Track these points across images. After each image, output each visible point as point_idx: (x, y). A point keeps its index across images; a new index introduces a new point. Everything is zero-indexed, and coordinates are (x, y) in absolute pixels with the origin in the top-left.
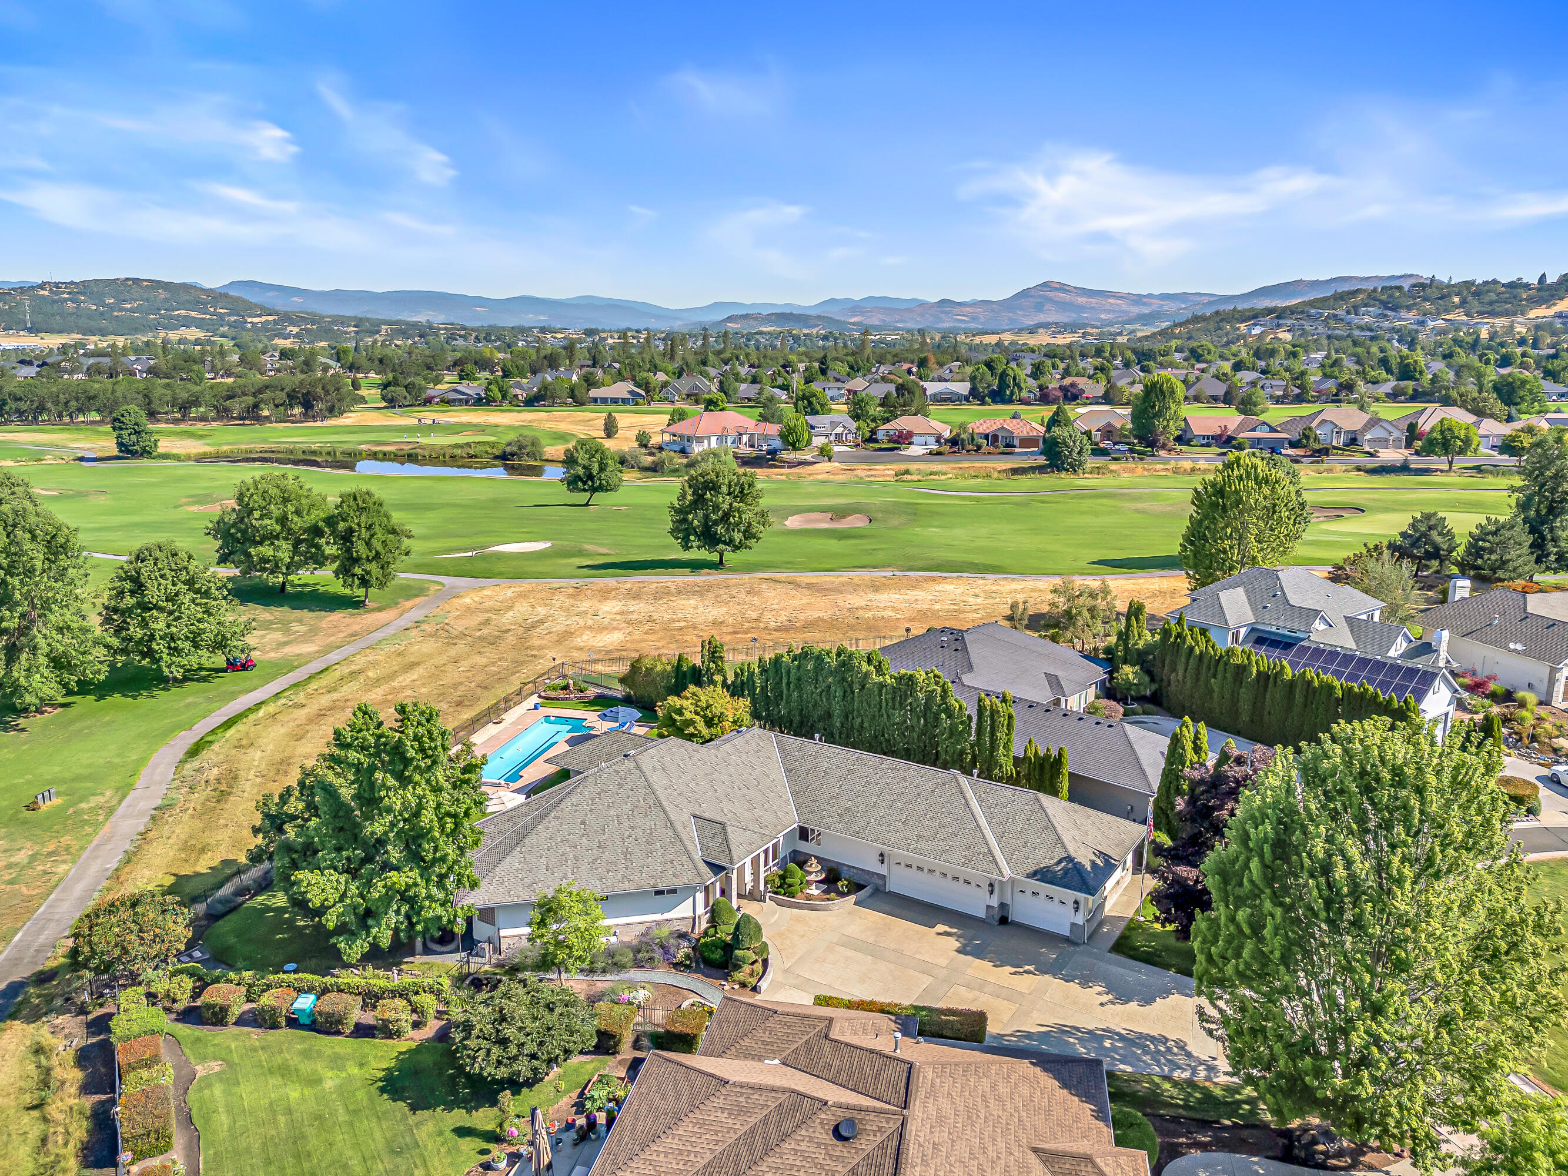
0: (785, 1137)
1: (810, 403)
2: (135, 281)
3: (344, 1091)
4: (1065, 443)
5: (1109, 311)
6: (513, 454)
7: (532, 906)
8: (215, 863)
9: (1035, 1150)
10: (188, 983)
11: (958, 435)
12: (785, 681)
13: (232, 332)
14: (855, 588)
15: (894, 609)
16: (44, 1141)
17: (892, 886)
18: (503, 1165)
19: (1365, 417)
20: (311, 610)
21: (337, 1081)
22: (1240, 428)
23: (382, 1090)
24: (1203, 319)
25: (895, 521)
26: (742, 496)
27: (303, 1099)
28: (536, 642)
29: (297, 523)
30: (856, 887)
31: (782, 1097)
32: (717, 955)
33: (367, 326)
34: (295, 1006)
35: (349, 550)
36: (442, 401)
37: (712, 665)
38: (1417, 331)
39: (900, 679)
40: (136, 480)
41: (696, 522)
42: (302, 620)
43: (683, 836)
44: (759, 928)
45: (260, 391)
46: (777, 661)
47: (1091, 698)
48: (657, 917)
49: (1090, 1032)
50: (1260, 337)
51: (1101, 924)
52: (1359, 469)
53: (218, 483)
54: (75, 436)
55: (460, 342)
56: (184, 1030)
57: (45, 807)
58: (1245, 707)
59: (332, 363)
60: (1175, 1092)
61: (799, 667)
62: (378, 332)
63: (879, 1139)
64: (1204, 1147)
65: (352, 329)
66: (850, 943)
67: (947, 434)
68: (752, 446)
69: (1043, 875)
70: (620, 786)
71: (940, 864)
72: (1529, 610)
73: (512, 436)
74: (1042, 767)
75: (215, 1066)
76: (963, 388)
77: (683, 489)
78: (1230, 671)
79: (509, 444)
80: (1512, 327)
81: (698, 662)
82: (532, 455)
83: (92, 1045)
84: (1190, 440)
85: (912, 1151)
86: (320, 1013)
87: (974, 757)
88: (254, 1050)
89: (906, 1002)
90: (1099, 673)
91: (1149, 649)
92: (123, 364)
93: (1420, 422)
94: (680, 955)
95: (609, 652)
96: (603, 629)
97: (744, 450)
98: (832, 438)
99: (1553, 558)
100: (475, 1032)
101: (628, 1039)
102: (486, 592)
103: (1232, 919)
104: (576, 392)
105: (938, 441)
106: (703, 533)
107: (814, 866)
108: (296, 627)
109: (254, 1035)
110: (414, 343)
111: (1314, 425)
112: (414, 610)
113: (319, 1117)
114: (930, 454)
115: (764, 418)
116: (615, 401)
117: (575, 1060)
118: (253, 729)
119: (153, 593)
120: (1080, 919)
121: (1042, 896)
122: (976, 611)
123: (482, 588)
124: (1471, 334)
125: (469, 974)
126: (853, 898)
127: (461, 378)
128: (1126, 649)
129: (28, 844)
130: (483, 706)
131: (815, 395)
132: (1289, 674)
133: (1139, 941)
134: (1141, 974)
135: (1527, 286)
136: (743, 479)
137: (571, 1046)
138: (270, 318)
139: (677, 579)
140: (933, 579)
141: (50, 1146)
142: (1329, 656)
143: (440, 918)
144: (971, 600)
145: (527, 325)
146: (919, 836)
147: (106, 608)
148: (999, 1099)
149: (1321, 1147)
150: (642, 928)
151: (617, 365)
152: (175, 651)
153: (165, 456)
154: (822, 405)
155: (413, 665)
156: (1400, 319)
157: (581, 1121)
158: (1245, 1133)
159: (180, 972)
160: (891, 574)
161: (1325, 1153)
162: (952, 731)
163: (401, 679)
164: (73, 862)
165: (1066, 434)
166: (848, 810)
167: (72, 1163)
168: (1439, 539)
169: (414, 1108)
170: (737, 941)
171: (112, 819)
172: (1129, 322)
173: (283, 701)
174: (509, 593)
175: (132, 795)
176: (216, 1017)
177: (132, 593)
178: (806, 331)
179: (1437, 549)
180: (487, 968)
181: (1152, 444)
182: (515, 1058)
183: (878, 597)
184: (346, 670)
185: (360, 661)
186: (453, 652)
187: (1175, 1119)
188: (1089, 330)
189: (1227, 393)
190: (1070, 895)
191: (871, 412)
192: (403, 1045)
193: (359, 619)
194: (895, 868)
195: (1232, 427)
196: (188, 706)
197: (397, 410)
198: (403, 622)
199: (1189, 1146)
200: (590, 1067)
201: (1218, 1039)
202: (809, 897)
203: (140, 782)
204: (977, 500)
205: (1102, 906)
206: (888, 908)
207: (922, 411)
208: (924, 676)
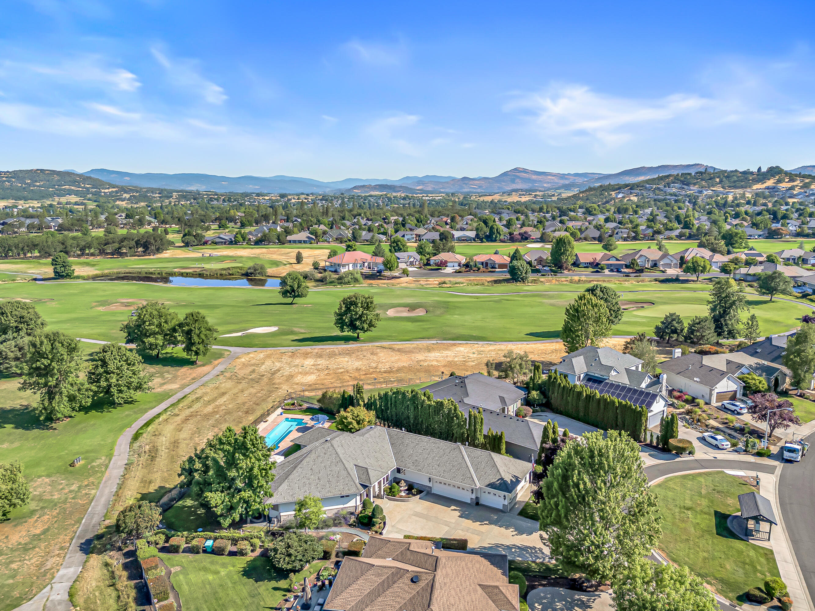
0: (394, 582)
1: (397, 245)
2: (42, 171)
3: (229, 575)
4: (519, 269)
5: (548, 183)
6: (251, 274)
7: (295, 503)
8: (156, 488)
9: (480, 585)
10: (163, 537)
11: (469, 262)
12: (389, 403)
13: (94, 198)
14: (419, 350)
15: (437, 361)
16: (119, 597)
17: (434, 491)
18: (292, 600)
19: (661, 253)
20: (172, 366)
21: (226, 572)
22: (603, 259)
23: (243, 575)
24: (594, 189)
25: (438, 312)
26: (368, 308)
27: (214, 579)
28: (277, 381)
29: (166, 327)
30: (420, 492)
31: (393, 570)
32: (366, 521)
33: (166, 194)
34: (206, 544)
35: (190, 339)
36: (213, 242)
37: (358, 395)
38: (698, 197)
39: (437, 403)
40: (66, 292)
41: (347, 320)
42: (169, 371)
43: (351, 473)
44: (382, 510)
45: (122, 241)
46: (386, 394)
47: (519, 405)
48: (342, 506)
49: (507, 546)
50: (621, 200)
51: (515, 504)
52: (656, 280)
53: (108, 293)
54: (29, 266)
55: (215, 202)
56: (163, 555)
57: (78, 465)
58: (582, 410)
59: (153, 220)
60: (536, 567)
61: (395, 397)
62: (171, 197)
63: (426, 582)
64: (544, 585)
65: (157, 195)
66: (417, 515)
67: (463, 261)
68: (369, 268)
69: (492, 486)
70: (325, 454)
71: (453, 482)
72: (703, 363)
73: (251, 264)
74: (494, 439)
75: (178, 569)
76: (472, 234)
77: (341, 305)
78: (575, 394)
79: (249, 268)
80: (744, 194)
81: (352, 394)
82: (261, 274)
83: (127, 562)
84: (579, 265)
85: (437, 585)
86: (216, 547)
87: (468, 435)
88: (192, 562)
89: (438, 537)
90: (522, 394)
91: (544, 383)
92: (45, 223)
93: (686, 255)
94: (351, 521)
95: (310, 385)
96: (306, 373)
97: (366, 270)
98: (408, 264)
99: (726, 333)
100: (279, 552)
101: (334, 554)
102: (251, 355)
103: (550, 503)
104: (281, 238)
105: (459, 265)
106: (350, 325)
107: (403, 483)
108: (167, 375)
109: (191, 556)
110: (191, 203)
111: (636, 258)
112: (219, 366)
113: (221, 585)
114: (456, 272)
115: (375, 254)
116: (300, 242)
117: (315, 562)
118: (159, 427)
119: (111, 367)
120: (506, 503)
121: (492, 494)
122: (473, 361)
123: (249, 353)
124: (723, 199)
125: (270, 531)
126: (418, 496)
127: (220, 227)
128: (534, 384)
129: (76, 482)
130: (258, 414)
131: (399, 241)
132: (598, 396)
133: (530, 511)
134: (528, 523)
135: (752, 173)
136: (368, 300)
137: (314, 556)
138: (114, 190)
139: (339, 347)
140: (454, 345)
141: (122, 599)
142: (617, 387)
143: (259, 509)
144: (471, 355)
145: (249, 191)
146: (444, 471)
147: (89, 373)
148: (468, 568)
149: (585, 584)
150: (336, 511)
151: (299, 220)
152: (120, 391)
153: (78, 277)
154: (403, 246)
155: (224, 394)
156: (690, 190)
157: (320, 583)
158: (558, 580)
159: (159, 533)
160: (435, 342)
161: (587, 587)
162: (459, 425)
163: (219, 401)
164: (97, 489)
165: (519, 264)
166: (416, 460)
167: (133, 604)
168: (676, 325)
169: (256, 581)
170: (373, 515)
171: (108, 470)
172: (558, 188)
173: (169, 413)
174: (262, 355)
175: (114, 459)
176: (174, 550)
177: (102, 366)
178: (394, 194)
179: (676, 329)
180: (276, 528)
181: (561, 267)
182: (294, 561)
183: (430, 355)
184: (194, 397)
185: (199, 393)
186: (240, 387)
187: (535, 576)
188: (538, 193)
189: (600, 237)
190: (503, 493)
191: (427, 250)
192: (248, 558)
193: (195, 370)
194: (435, 484)
195: (598, 259)
196: (127, 416)
197: (190, 248)
198: (215, 372)
199: (539, 585)
200: (320, 564)
201: (547, 546)
202: (401, 497)
203: (116, 453)
204: (477, 298)
205: (516, 497)
206: (432, 500)
207: (451, 250)
208: (447, 401)
